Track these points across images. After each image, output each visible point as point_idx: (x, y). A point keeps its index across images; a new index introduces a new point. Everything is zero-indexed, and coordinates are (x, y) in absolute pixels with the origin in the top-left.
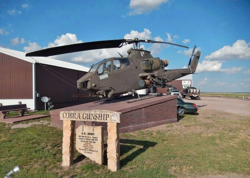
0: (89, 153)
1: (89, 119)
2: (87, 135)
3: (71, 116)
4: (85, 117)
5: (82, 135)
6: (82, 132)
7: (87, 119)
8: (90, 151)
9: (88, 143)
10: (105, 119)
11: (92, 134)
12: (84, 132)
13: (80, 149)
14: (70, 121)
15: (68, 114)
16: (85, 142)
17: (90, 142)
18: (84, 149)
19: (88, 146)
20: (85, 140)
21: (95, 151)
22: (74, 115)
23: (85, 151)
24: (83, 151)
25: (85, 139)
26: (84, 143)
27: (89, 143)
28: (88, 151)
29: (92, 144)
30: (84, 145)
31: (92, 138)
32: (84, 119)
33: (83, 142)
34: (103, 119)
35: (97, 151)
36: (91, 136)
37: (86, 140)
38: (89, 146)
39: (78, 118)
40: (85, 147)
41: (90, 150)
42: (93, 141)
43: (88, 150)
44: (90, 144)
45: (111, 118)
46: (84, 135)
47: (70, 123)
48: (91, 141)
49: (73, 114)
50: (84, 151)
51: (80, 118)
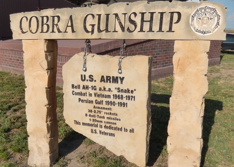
0: (106, 134)
1: (107, 30)
2: (98, 84)
3: (45, 27)
4: (93, 26)
5: (82, 84)
6: (83, 73)
7: (99, 31)
8: (110, 128)
9: (100, 106)
10: (166, 27)
11: (115, 80)
12: (87, 74)
13: (77, 123)
14: (43, 41)
15: (34, 20)
16: (91, 102)
17: (108, 103)
18: (88, 122)
19: (102, 115)
20: (93, 98)
21: (126, 130)
22: (56, 22)
23: (94, 128)
24: (87, 127)
25: (90, 95)
26: (91, 106)
27: (104, 105)
28: (103, 130)
29: (116, 109)
30: (91, 111)
31: (115, 92)
32: (87, 31)
33: (85, 104)
34: (156, 28)
35: (132, 131)
36: (113, 86)
37: (97, 98)
38: (106, 116)
39: (69, 29)
40: (92, 118)
41: (108, 125)
42: (120, 101)
43: (101, 126)
44: (110, 109)
45: (188, 25)
46: (90, 84)
47: (42, 47)
48: (112, 99)
49: (51, 19)
50: (90, 128)
51: (73, 31)
